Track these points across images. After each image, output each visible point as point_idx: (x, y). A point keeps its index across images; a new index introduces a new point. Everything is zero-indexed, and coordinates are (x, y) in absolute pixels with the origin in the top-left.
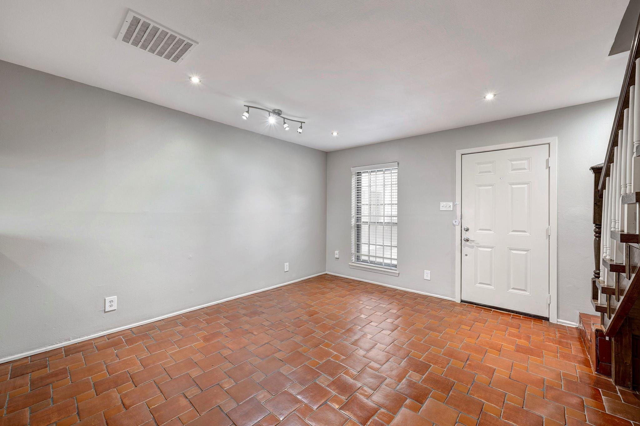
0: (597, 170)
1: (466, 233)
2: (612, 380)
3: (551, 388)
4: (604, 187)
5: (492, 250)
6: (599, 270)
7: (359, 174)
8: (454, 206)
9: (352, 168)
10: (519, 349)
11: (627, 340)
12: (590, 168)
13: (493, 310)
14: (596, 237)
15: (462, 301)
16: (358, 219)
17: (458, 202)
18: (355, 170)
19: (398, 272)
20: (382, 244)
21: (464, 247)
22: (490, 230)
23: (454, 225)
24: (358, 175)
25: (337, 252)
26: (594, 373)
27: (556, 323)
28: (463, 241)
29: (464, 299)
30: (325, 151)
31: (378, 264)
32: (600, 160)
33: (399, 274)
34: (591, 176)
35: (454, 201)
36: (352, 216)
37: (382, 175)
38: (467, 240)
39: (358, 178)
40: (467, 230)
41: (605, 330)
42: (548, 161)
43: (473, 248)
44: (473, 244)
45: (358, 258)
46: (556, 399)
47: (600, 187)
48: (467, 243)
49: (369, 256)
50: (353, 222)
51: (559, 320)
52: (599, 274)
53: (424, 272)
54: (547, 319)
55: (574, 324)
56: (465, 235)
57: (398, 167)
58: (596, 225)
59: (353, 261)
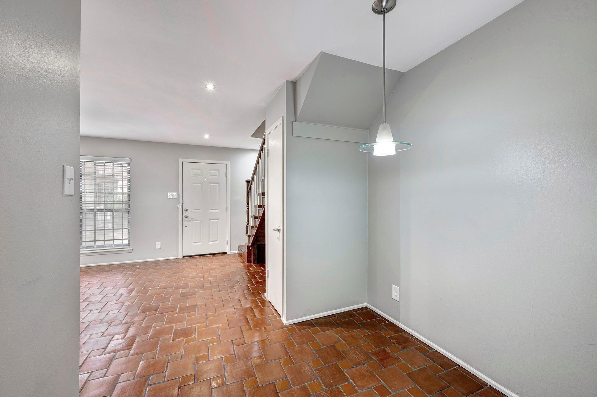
0: (248, 182)
1: (185, 213)
2: (252, 264)
3: (236, 272)
4: (250, 189)
5: (200, 222)
6: (248, 222)
8: (178, 195)
10: (221, 266)
11: (255, 246)
12: (245, 180)
13: (202, 256)
14: (247, 208)
15: (183, 257)
17: (180, 192)
19: (132, 249)
21: (185, 222)
22: (199, 210)
23: (178, 208)
26: (247, 264)
27: (230, 253)
28: (184, 218)
29: (184, 255)
31: (108, 247)
32: (250, 178)
33: (132, 250)
34: (246, 184)
35: (178, 192)
37: (111, 168)
38: (187, 217)
40: (186, 210)
41: (250, 245)
42: (226, 173)
43: (190, 222)
44: (190, 219)
46: (239, 274)
47: (248, 189)
48: (187, 219)
51: (231, 252)
52: (248, 223)
53: (155, 243)
54: (226, 253)
55: (236, 252)
56: (185, 214)
57: (131, 162)
58: (247, 204)
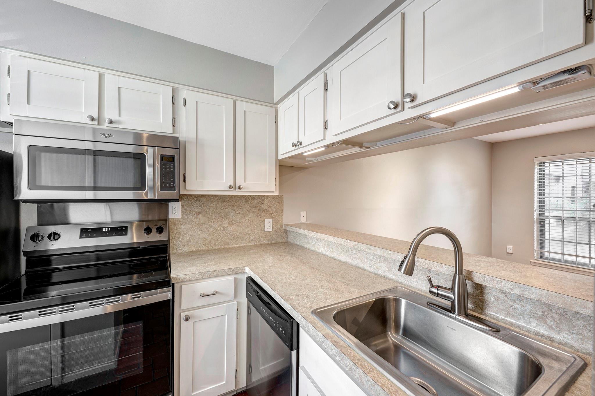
7: (541, 164)
9: (535, 159)
16: (542, 213)
18: (537, 161)
20: (575, 241)
24: (540, 166)
25: (509, 247)
30: (490, 142)
36: (535, 209)
39: (540, 169)
45: (541, 256)
49: (563, 254)
50: (536, 215)
59: (536, 258)
